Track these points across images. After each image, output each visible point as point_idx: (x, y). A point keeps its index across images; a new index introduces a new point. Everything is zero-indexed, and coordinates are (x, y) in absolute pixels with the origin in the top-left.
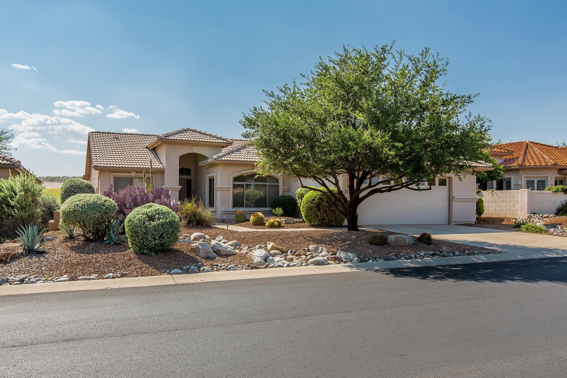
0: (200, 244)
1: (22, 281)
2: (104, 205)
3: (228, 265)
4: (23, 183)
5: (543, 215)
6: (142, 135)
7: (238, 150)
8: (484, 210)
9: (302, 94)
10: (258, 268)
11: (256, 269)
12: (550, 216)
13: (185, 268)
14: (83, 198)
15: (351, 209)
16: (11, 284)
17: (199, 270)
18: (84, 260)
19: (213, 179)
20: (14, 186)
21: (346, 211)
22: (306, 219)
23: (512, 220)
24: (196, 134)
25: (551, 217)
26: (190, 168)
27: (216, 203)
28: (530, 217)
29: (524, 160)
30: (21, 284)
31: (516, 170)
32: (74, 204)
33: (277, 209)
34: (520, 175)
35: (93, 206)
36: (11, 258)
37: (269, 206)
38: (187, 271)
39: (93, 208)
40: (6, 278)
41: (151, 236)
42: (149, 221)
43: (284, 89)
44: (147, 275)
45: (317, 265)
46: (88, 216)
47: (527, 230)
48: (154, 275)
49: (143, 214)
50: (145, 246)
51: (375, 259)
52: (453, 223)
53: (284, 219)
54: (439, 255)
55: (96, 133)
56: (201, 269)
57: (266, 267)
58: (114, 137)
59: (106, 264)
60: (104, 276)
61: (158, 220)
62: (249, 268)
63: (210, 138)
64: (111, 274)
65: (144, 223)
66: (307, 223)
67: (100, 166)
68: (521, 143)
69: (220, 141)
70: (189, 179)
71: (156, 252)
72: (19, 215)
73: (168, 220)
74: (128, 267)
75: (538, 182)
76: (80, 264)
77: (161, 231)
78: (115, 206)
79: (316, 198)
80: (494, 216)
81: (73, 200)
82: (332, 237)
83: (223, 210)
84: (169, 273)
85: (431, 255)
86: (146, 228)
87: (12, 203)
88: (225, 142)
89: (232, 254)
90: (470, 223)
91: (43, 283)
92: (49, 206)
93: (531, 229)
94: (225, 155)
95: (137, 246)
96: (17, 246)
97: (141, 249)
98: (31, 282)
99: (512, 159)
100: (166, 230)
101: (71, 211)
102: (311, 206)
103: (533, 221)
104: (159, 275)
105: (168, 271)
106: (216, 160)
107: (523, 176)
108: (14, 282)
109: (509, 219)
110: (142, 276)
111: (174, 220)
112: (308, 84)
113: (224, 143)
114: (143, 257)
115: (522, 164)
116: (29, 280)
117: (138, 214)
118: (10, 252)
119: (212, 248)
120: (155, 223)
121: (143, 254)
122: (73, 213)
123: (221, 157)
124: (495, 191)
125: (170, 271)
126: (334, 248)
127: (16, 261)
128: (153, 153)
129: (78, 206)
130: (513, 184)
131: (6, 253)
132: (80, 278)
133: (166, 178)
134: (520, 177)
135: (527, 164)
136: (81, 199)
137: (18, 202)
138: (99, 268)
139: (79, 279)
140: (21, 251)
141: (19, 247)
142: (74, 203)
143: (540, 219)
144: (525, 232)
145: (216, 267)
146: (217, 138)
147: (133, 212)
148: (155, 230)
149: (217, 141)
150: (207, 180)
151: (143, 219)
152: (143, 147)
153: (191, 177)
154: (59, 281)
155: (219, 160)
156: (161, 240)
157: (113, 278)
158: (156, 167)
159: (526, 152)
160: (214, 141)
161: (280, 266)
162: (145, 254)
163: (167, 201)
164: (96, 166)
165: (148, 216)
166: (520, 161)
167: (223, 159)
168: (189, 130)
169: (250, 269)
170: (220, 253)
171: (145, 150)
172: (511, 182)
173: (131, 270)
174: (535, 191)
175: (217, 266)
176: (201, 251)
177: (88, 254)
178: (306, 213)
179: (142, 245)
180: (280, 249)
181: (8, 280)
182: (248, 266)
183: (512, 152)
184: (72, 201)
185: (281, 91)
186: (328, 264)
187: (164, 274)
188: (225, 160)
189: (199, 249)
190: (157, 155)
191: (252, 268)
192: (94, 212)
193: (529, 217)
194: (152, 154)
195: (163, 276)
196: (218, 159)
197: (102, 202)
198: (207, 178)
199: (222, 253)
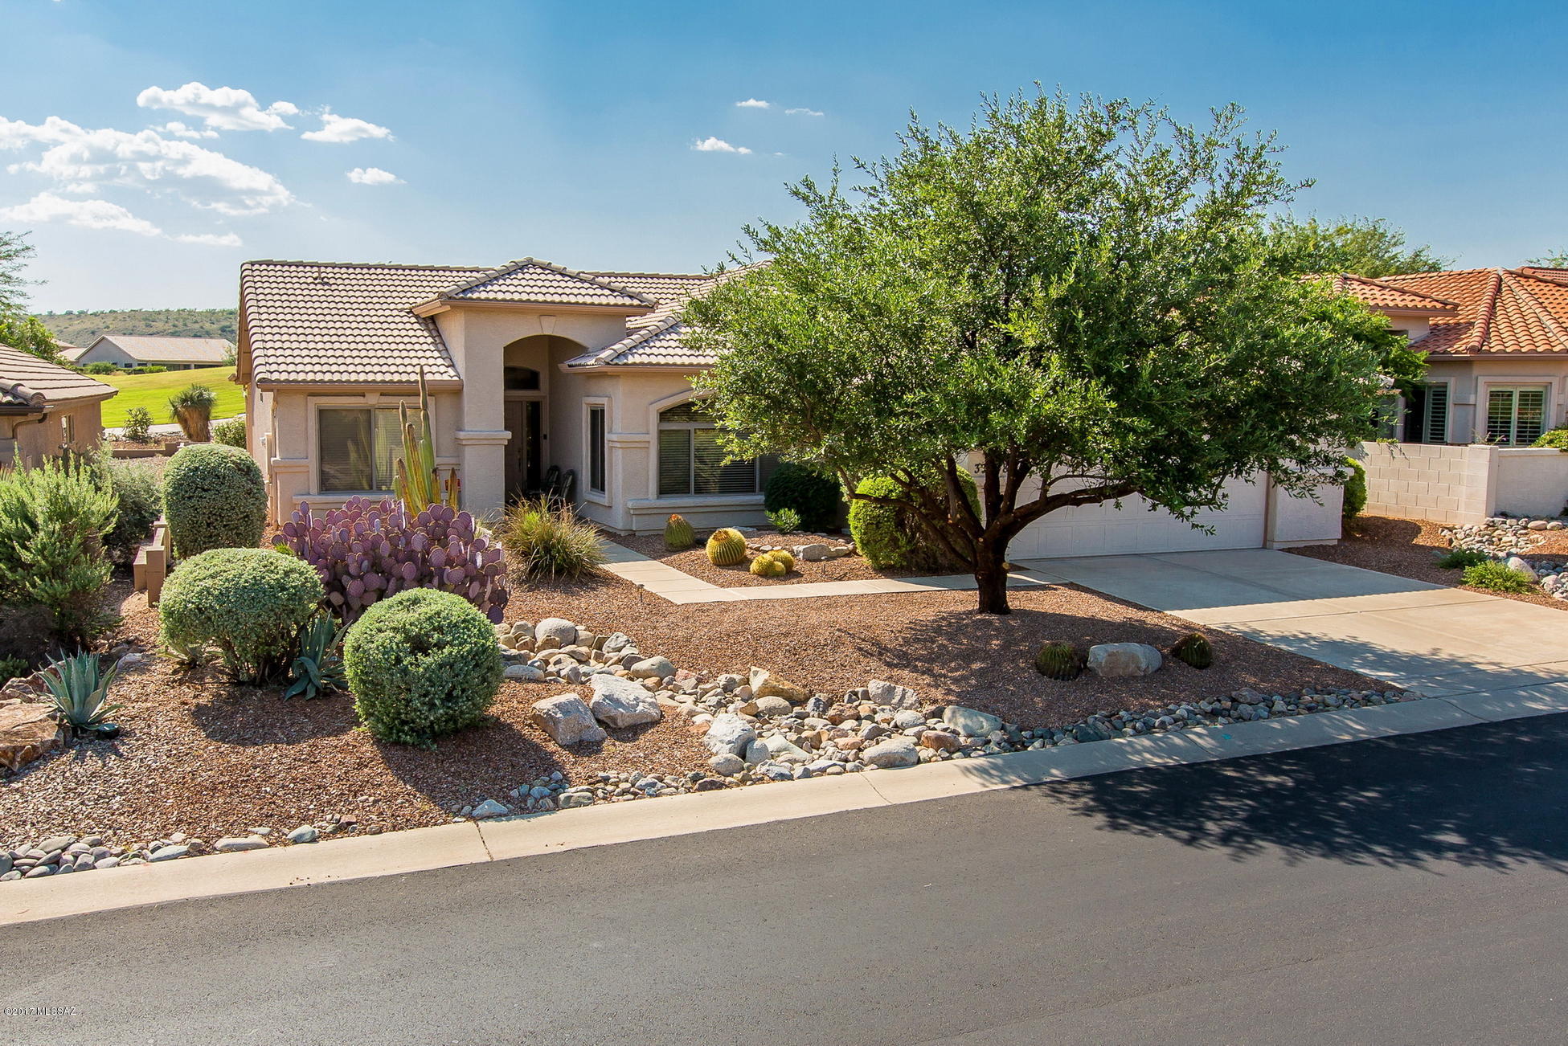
0: (558, 707)
1: (55, 864)
2: (283, 589)
3: (636, 779)
4: (55, 491)
5: (1527, 523)
6: (397, 269)
7: (671, 327)
8: (1365, 499)
9: (855, 221)
10: (720, 786)
11: (717, 788)
12: (1548, 527)
13: (514, 793)
14: (223, 568)
15: (990, 555)
16: (23, 873)
17: (555, 800)
18: (230, 769)
19: (603, 411)
20: (27, 499)
21: (975, 557)
22: (863, 549)
23: (1443, 531)
24: (551, 277)
25: (1552, 529)
26: (537, 370)
27: (610, 484)
28: (1491, 525)
29: (1486, 335)
30: (52, 872)
31: (1464, 363)
32: (197, 589)
33: (782, 511)
34: (1474, 376)
35: (254, 594)
36: (22, 759)
37: (761, 490)
38: (522, 808)
39: (253, 598)
40: (10, 854)
41: (420, 696)
42: (413, 653)
43: (803, 190)
44: (408, 824)
45: (885, 767)
46: (239, 623)
47: (1482, 583)
48: (426, 825)
49: (395, 629)
50: (404, 723)
51: (1048, 736)
52: (1276, 546)
53: (801, 548)
54: (1229, 716)
55: (264, 267)
56: (562, 796)
57: (743, 782)
58: (315, 279)
59: (292, 785)
60: (286, 831)
61: (438, 649)
62: (696, 786)
63: (591, 292)
64: (306, 829)
65: (398, 660)
66: (866, 561)
67: (278, 381)
68: (1480, 276)
69: (620, 300)
70: (537, 400)
71: (436, 737)
72: (47, 592)
73: (468, 647)
74: (355, 796)
75: (1524, 396)
76: (220, 787)
77: (447, 682)
78: (315, 586)
79: (891, 491)
80: (1391, 516)
81: (195, 574)
82: (933, 642)
83: (630, 505)
84: (470, 817)
85: (1206, 714)
86: (406, 675)
87: (26, 556)
88: (636, 302)
89: (649, 720)
90: (1324, 543)
91: (113, 866)
92: (134, 502)
93: (1491, 580)
94: (635, 347)
95: (383, 722)
96: (41, 720)
97: (391, 729)
98: (80, 865)
99: (1454, 328)
100: (460, 679)
101: (191, 610)
102: (879, 516)
103: (1500, 540)
104: (442, 824)
105: (467, 808)
106: (608, 364)
107: (1481, 380)
108: (33, 866)
109: (1435, 528)
110: (394, 828)
111: (483, 645)
112: (873, 192)
113: (631, 306)
114: (398, 753)
115: (1482, 346)
116: (76, 857)
117: (380, 630)
118: (19, 742)
119: (593, 711)
120: (429, 660)
121: (397, 743)
122: (195, 615)
123: (623, 354)
124: (1399, 445)
125: (474, 807)
126: (937, 686)
127: (38, 768)
128: (429, 331)
129: (209, 593)
130: (1451, 402)
131: (8, 747)
132: (220, 844)
133: (466, 409)
134: (1474, 385)
135: (1495, 346)
136: (218, 570)
137: (41, 551)
138: (274, 803)
139: (215, 849)
140: (50, 734)
141: (45, 720)
142: (198, 583)
143: (1521, 534)
144: (1476, 588)
145: (601, 785)
146: (613, 291)
147: (365, 620)
148: (429, 680)
149: (612, 300)
150: (584, 412)
151: (395, 647)
152: (401, 310)
153: (542, 393)
154: (160, 859)
155: (617, 364)
156: (449, 708)
157: (314, 840)
158: (438, 377)
159: (1493, 307)
160: (604, 300)
161: (782, 777)
162: (405, 743)
163: (466, 553)
164: (263, 380)
165: (408, 639)
166: (1473, 337)
167: (631, 360)
168: (530, 264)
169: (699, 790)
170: (616, 724)
171: (405, 319)
172: (1445, 395)
173: (363, 808)
174: (1513, 450)
175: (606, 780)
176: (561, 726)
177: (243, 742)
178: (865, 533)
179: (394, 719)
180: (787, 692)
181: (15, 859)
182: (694, 779)
183: (1456, 306)
184: (191, 578)
185: (796, 193)
186: (919, 762)
187: (456, 819)
188: (634, 364)
189: (556, 721)
190: (440, 336)
191: (704, 788)
192: (255, 612)
193: (1489, 526)
194: (426, 334)
195: (452, 825)
196: (616, 361)
197: (278, 576)
198: (584, 406)
199: (620, 723)
